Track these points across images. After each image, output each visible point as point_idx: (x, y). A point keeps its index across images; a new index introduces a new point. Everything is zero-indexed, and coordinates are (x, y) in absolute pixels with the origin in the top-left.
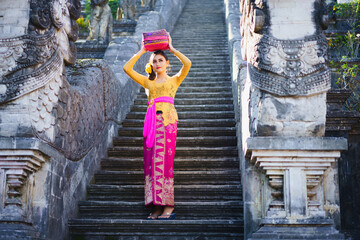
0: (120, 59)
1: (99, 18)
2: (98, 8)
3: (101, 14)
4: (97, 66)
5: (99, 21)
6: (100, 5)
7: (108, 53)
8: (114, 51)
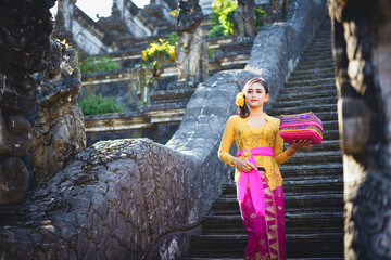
0: (207, 112)
1: (188, 49)
2: (186, 35)
3: (190, 43)
4: (129, 156)
5: (188, 53)
6: (188, 31)
7: (193, 104)
8: (199, 100)
